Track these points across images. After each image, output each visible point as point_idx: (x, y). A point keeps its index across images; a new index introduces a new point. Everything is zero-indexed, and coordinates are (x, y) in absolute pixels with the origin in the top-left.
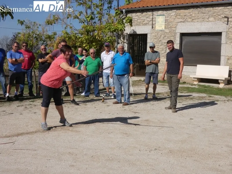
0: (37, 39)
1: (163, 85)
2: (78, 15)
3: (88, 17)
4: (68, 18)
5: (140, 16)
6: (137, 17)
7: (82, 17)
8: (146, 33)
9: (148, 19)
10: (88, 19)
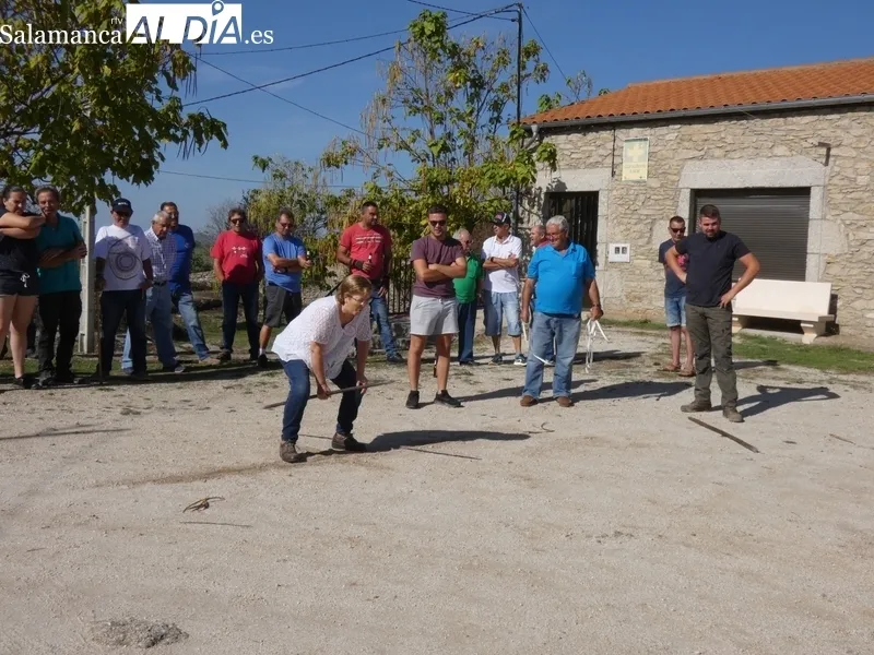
0: (303, 206)
1: (642, 334)
2: (408, 141)
3: (435, 145)
4: (381, 147)
5: (579, 144)
6: (569, 146)
7: (420, 147)
8: (595, 189)
9: (601, 151)
10: (435, 150)
